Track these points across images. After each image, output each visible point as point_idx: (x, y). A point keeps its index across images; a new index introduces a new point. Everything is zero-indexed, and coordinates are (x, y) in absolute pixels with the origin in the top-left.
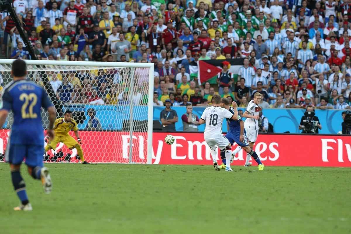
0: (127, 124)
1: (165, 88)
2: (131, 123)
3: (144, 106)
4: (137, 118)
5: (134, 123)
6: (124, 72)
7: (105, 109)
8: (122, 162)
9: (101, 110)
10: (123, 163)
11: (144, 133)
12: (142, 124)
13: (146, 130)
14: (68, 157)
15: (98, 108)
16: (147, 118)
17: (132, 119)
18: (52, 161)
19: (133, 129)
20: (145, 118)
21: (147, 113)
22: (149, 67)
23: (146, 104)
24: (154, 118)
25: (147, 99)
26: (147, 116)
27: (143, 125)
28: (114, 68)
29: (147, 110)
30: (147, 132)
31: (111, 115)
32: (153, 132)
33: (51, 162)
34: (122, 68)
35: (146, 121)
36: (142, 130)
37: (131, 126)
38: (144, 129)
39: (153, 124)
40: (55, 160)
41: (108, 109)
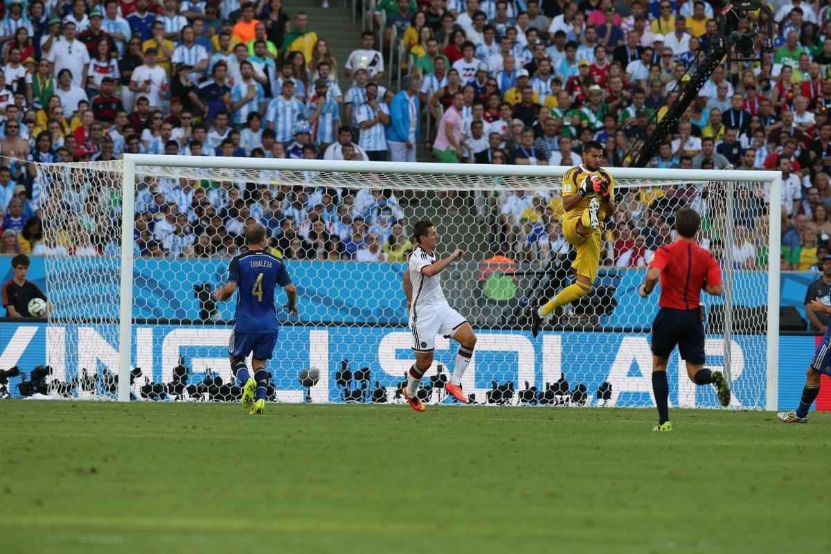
0: (719, 316)
1: (809, 232)
2: (728, 312)
3: (759, 274)
4: (747, 301)
5: (736, 313)
6: (710, 191)
8: (708, 405)
10: (709, 408)
11: (758, 337)
12: (754, 315)
13: (763, 329)
14: (578, 393)
16: (766, 301)
17: (730, 303)
18: (543, 402)
19: (734, 328)
20: (761, 301)
21: (765, 289)
22: (770, 181)
23: (764, 268)
24: (782, 300)
25: (767, 257)
26: (766, 296)
27: (756, 318)
28: (676, 183)
29: (766, 281)
30: (765, 334)
32: (780, 334)
33: (539, 405)
34: (706, 184)
35: (763, 307)
36: (754, 329)
37: (728, 322)
38: (758, 328)
39: (781, 314)
40: (549, 401)
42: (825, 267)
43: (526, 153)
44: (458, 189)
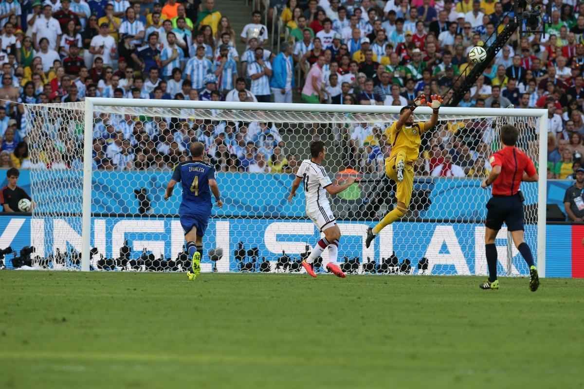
1: (567, 152)
6: (497, 123)
7: (465, 186)
9: (458, 187)
11: (531, 225)
12: (528, 210)
13: (534, 220)
14: (405, 265)
15: (455, 184)
16: (537, 200)
18: (380, 272)
20: (533, 200)
21: (536, 192)
22: (540, 116)
24: (548, 199)
26: (537, 196)
27: (530, 212)
30: (536, 224)
31: (477, 196)
32: (547, 224)
33: (377, 274)
34: (495, 118)
35: (535, 205)
36: (528, 220)
38: (531, 220)
39: (547, 210)
40: (384, 271)
41: (471, 186)
42: (578, 176)
43: (368, 96)
44: (320, 122)
